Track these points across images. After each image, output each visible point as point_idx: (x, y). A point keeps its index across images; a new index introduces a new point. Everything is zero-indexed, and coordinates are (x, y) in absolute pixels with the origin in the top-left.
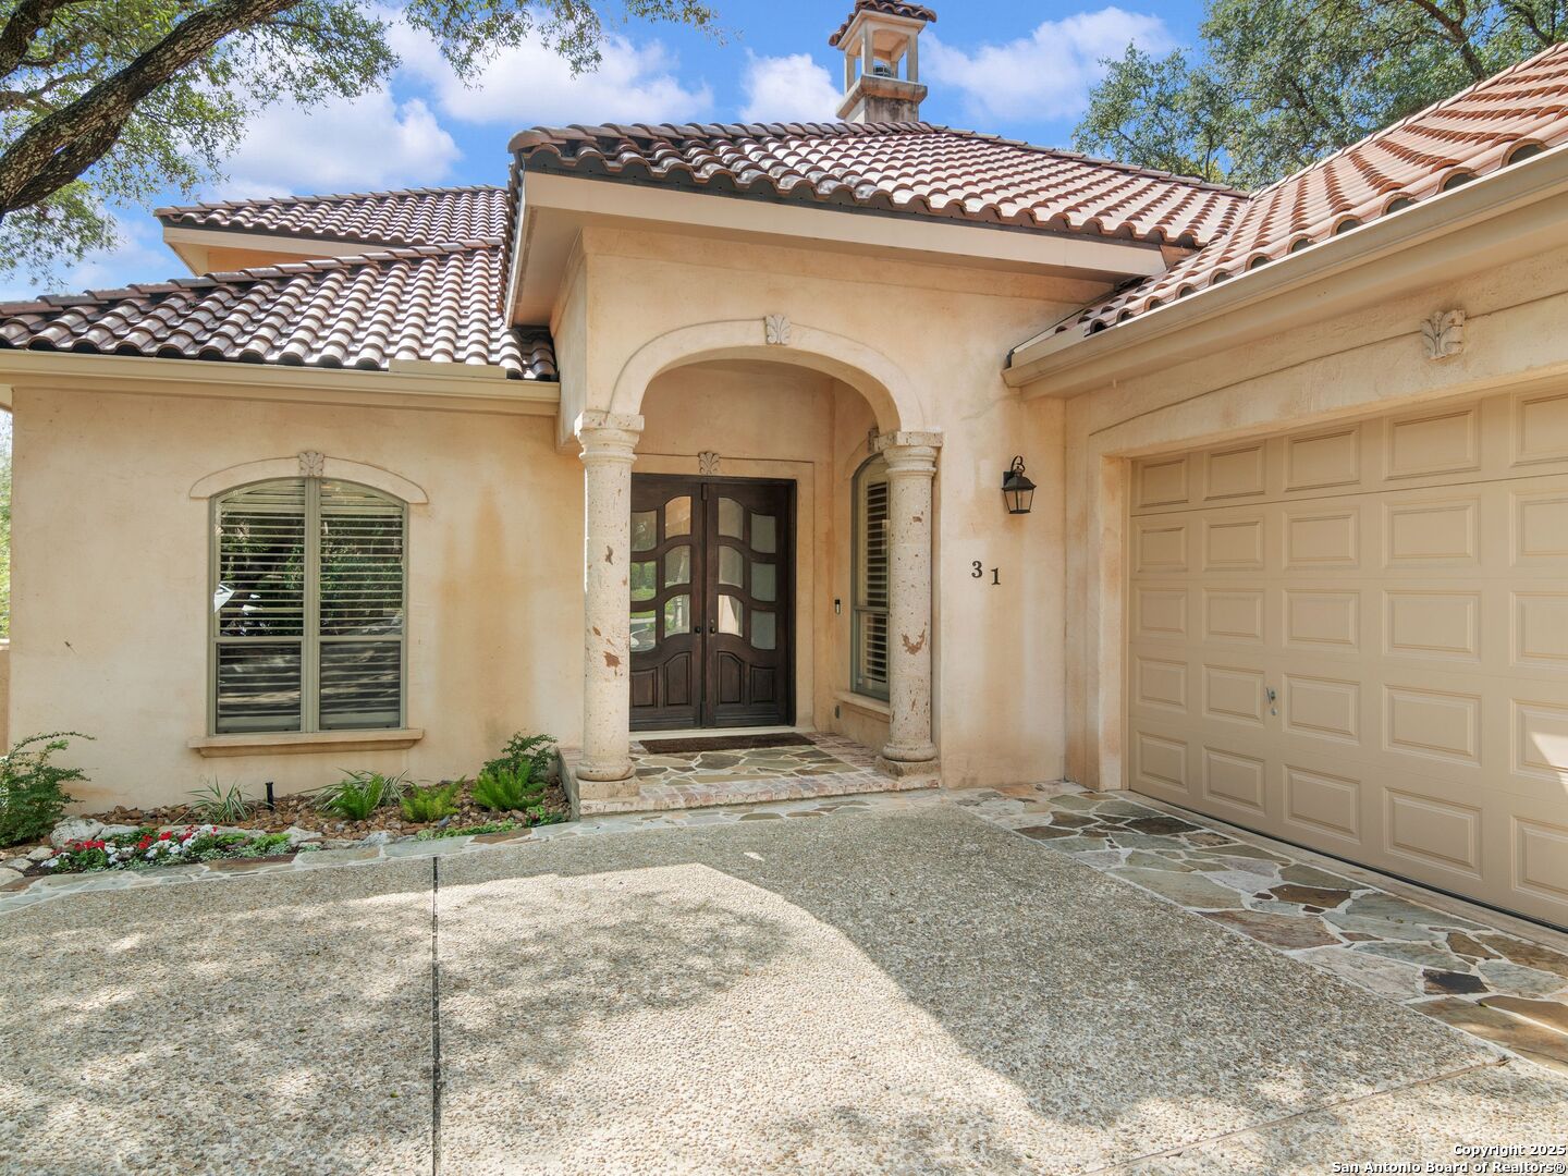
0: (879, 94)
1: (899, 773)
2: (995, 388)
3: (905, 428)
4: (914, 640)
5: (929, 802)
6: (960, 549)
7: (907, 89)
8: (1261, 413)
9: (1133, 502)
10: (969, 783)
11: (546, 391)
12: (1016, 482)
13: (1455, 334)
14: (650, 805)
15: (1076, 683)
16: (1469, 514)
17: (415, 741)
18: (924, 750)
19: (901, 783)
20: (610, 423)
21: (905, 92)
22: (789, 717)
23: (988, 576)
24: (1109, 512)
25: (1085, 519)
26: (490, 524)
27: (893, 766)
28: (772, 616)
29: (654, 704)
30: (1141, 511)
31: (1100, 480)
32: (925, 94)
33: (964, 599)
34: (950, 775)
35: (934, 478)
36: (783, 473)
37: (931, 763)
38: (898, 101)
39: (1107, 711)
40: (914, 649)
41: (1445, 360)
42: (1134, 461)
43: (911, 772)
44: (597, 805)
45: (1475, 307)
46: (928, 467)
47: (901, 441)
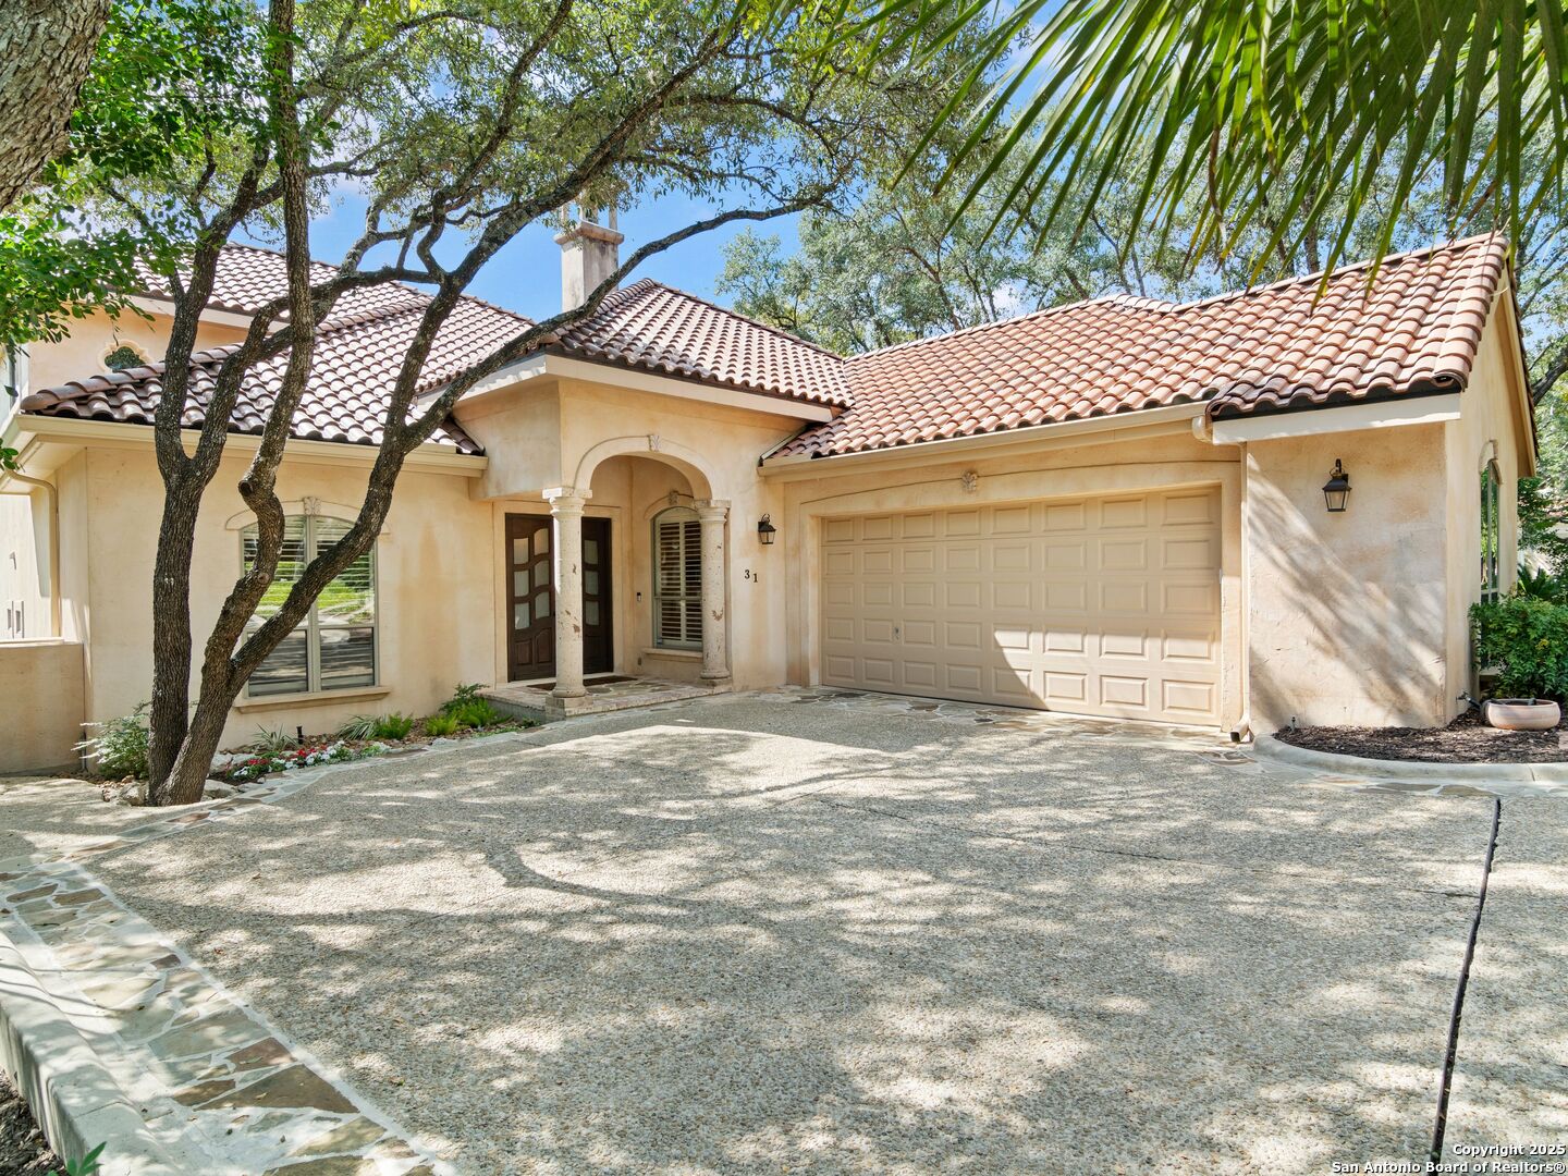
0: (593, 236)
1: (714, 685)
2: (754, 477)
3: (714, 498)
4: (718, 613)
5: (733, 699)
6: (739, 564)
7: (611, 235)
8: (894, 502)
9: (823, 537)
10: (745, 689)
11: (478, 462)
12: (764, 527)
13: (974, 483)
14: (600, 709)
15: (794, 633)
16: (977, 552)
17: (386, 694)
18: (724, 673)
19: (716, 690)
20: (575, 494)
21: (610, 237)
22: (610, 668)
23: (752, 577)
24: (812, 544)
25: (799, 548)
26: (430, 548)
27: (710, 682)
28: (596, 604)
29: (530, 663)
30: (826, 544)
31: (808, 527)
32: (622, 240)
33: (742, 589)
34: (737, 685)
35: (726, 524)
36: (603, 514)
37: (728, 679)
38: (605, 242)
39: (811, 646)
40: (718, 618)
41: (970, 492)
42: (823, 518)
43: (720, 684)
44: (575, 711)
45: (981, 473)
46: (722, 519)
47: (713, 505)
